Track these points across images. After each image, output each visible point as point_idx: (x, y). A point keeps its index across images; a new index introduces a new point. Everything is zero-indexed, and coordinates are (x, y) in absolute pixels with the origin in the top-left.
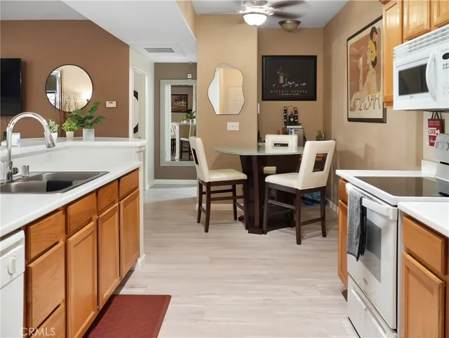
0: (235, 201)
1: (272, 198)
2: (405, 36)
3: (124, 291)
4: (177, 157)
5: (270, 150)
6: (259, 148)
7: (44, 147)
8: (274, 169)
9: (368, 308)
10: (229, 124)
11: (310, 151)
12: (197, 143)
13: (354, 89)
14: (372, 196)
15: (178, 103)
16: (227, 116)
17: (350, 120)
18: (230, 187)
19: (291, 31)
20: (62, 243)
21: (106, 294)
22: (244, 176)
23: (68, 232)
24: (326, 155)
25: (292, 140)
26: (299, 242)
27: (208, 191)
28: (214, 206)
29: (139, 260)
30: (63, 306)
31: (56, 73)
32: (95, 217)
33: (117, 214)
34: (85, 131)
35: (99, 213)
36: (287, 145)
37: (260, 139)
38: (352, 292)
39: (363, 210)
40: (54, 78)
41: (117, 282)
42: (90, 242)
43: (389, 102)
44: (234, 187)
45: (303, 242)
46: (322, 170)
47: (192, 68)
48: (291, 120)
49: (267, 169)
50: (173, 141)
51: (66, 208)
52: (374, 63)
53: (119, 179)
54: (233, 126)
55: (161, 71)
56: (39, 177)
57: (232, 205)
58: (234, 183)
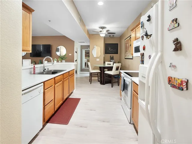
0: (98, 77)
1: (106, 77)
2: (136, 39)
3: (70, 97)
4: (86, 67)
5: (106, 65)
6: (104, 65)
7: (51, 64)
8: (107, 70)
9: (125, 103)
10: (97, 59)
11: (115, 66)
12: (89, 64)
13: (126, 51)
14: (126, 77)
15: (87, 54)
16: (97, 58)
17: (125, 59)
18: (97, 74)
19: (112, 38)
20: (53, 86)
21: (65, 98)
22: (100, 71)
23: (55, 84)
24: (119, 67)
25: (112, 63)
26: (112, 87)
27: (91, 75)
28: (93, 78)
29: (74, 90)
30: (53, 100)
31: (59, 47)
32: (62, 80)
33: (68, 80)
34: (63, 61)
35: (63, 79)
36: (110, 64)
37: (104, 63)
38: (122, 99)
39: (124, 80)
40: (59, 49)
41: (68, 95)
42: (61, 86)
43: (132, 55)
44: (98, 74)
45: (113, 87)
46: (118, 70)
47: (89, 46)
48: (112, 58)
49: (105, 70)
50: (85, 63)
51: (55, 78)
52: (131, 45)
53: (69, 72)
54: (98, 60)
55: (82, 47)
56: (51, 71)
57: (97, 78)
58: (98, 73)
